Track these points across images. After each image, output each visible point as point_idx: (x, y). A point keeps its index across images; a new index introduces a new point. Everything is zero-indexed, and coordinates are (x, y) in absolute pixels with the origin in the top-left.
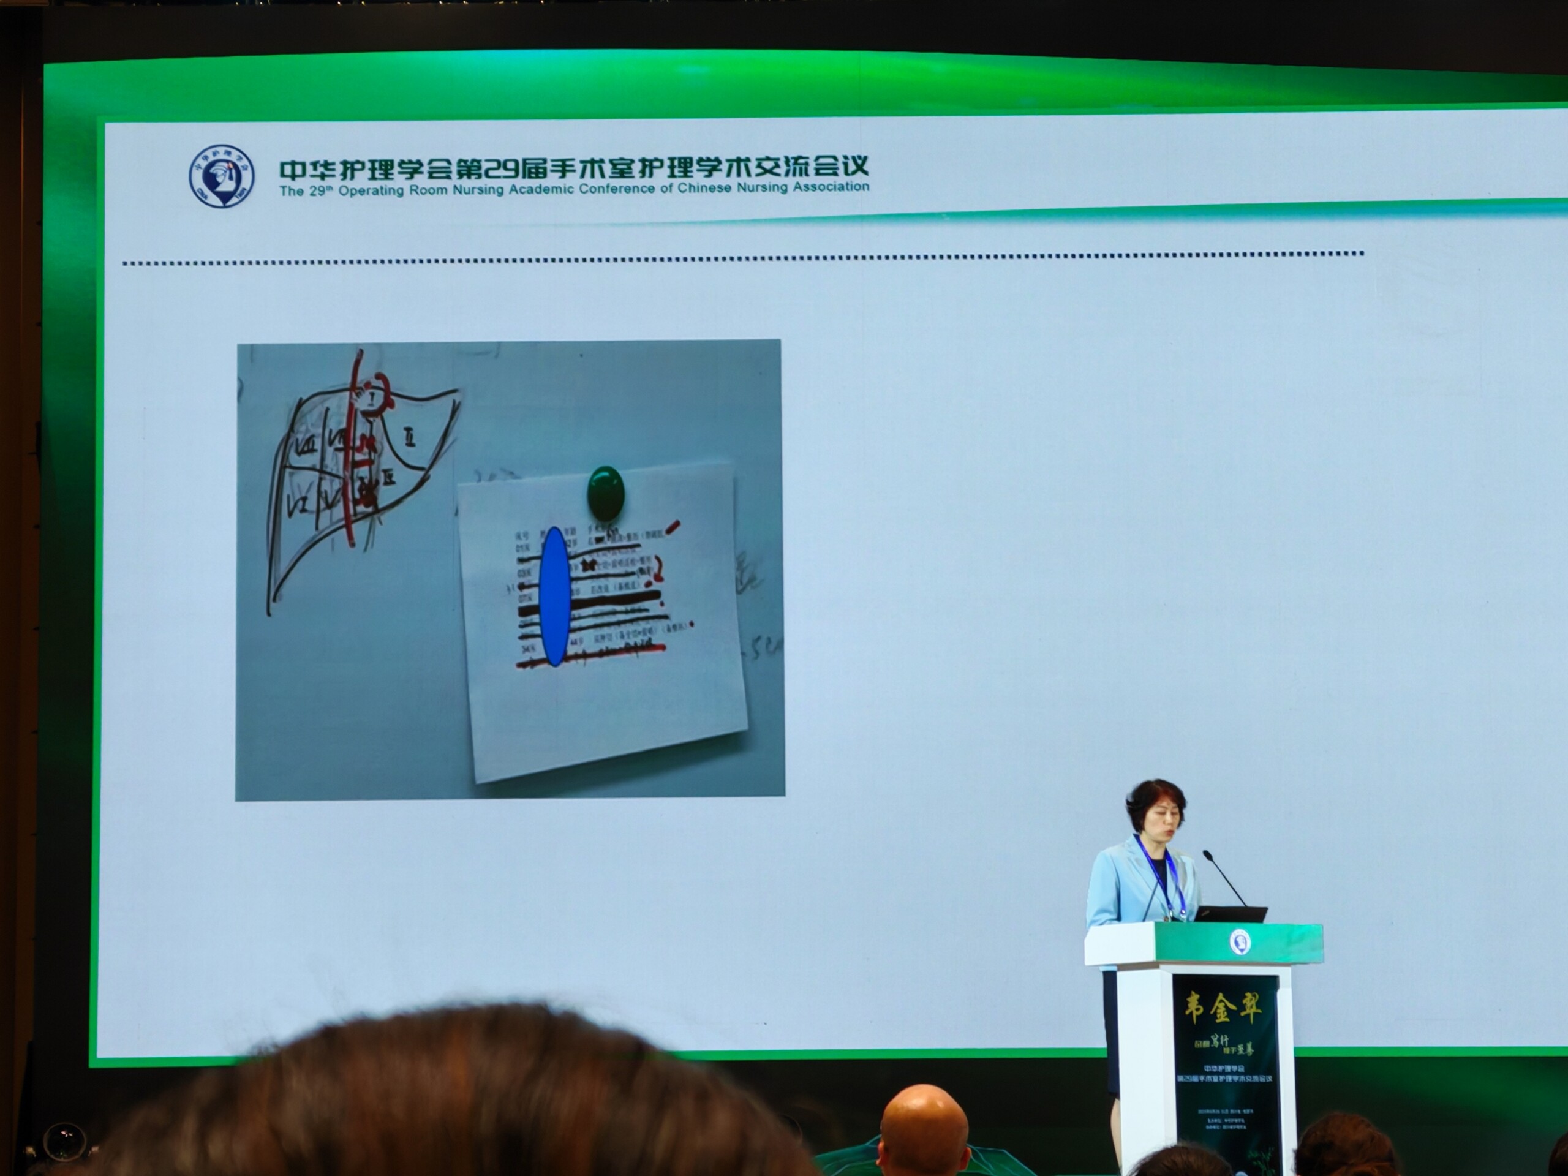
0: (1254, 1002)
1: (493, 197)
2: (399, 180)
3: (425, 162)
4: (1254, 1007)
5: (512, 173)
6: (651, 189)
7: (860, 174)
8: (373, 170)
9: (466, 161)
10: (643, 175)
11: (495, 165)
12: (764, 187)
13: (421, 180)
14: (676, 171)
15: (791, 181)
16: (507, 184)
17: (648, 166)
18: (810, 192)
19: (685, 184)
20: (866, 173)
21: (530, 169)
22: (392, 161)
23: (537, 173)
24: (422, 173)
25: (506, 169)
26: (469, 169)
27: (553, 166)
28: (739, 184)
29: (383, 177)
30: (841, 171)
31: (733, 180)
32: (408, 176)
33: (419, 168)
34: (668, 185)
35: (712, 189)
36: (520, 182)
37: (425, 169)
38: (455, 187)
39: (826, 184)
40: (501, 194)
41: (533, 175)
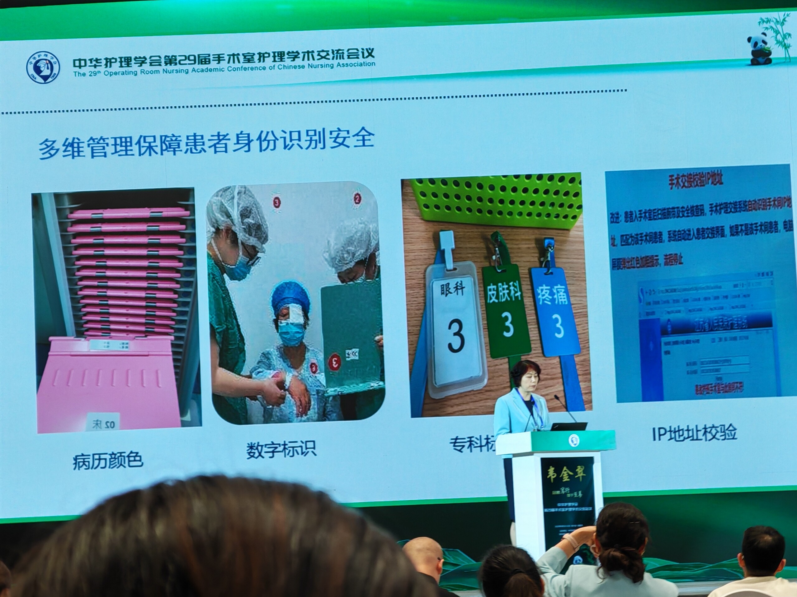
0: (582, 471)
4: (582, 473)
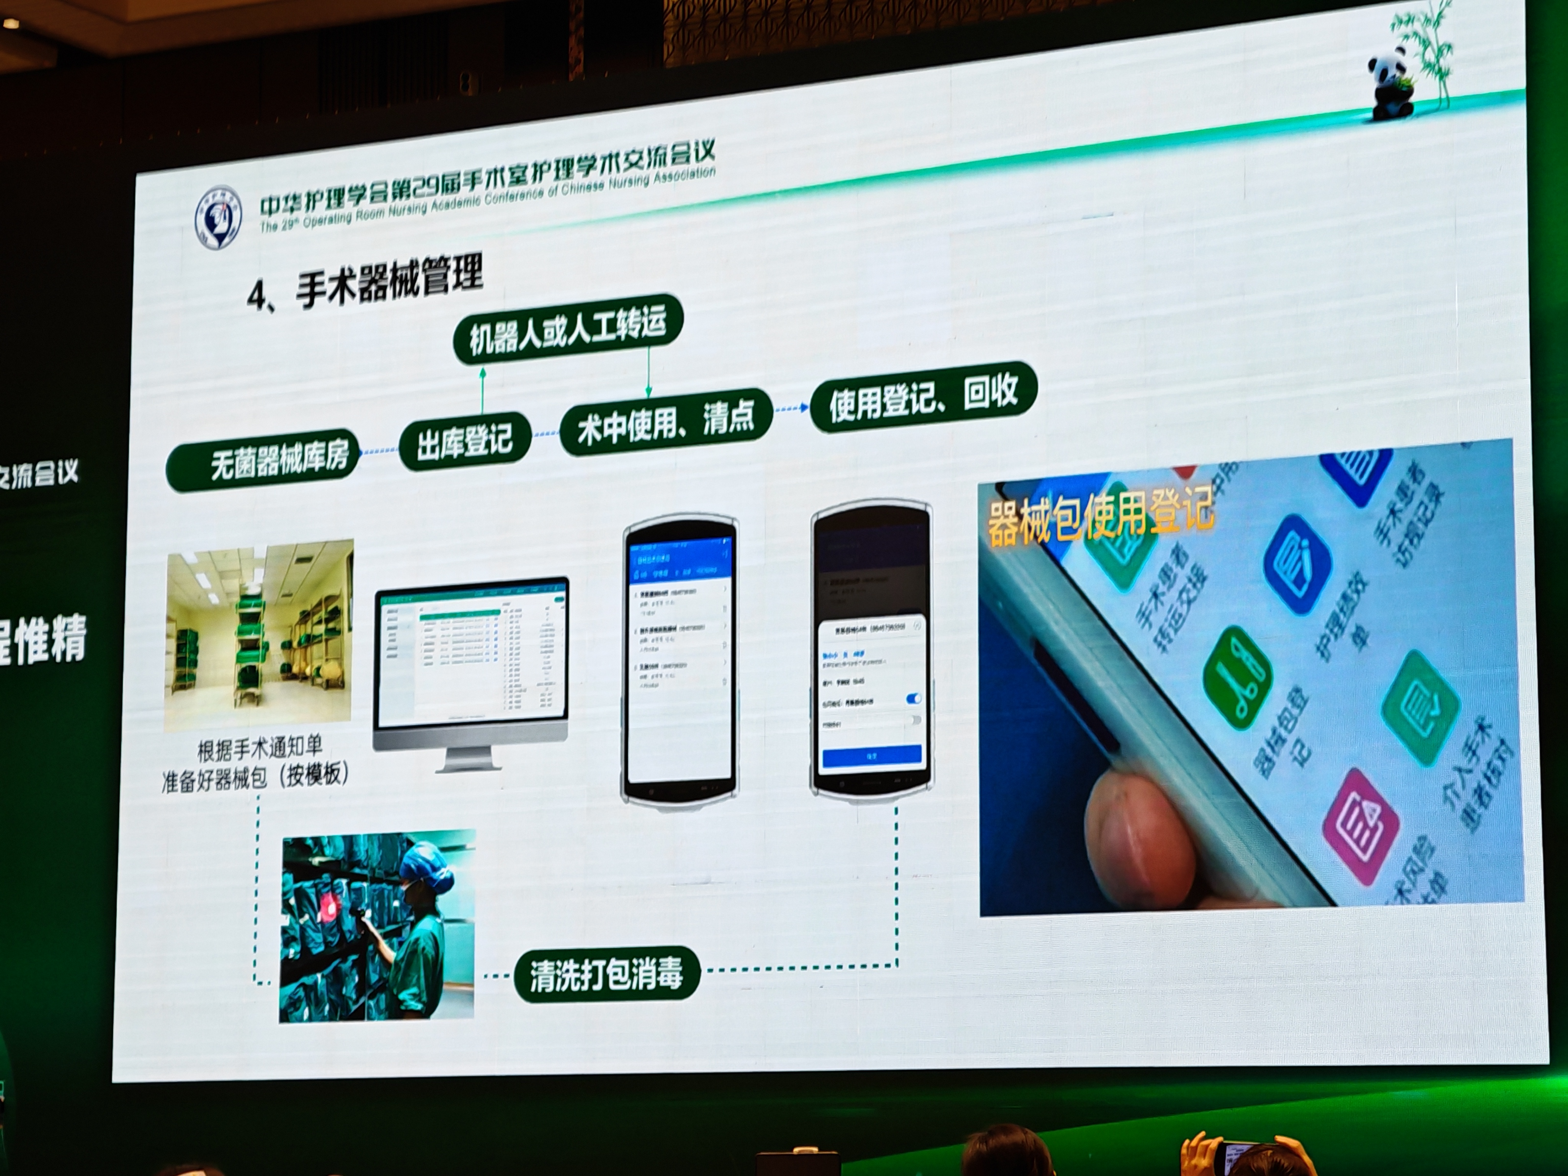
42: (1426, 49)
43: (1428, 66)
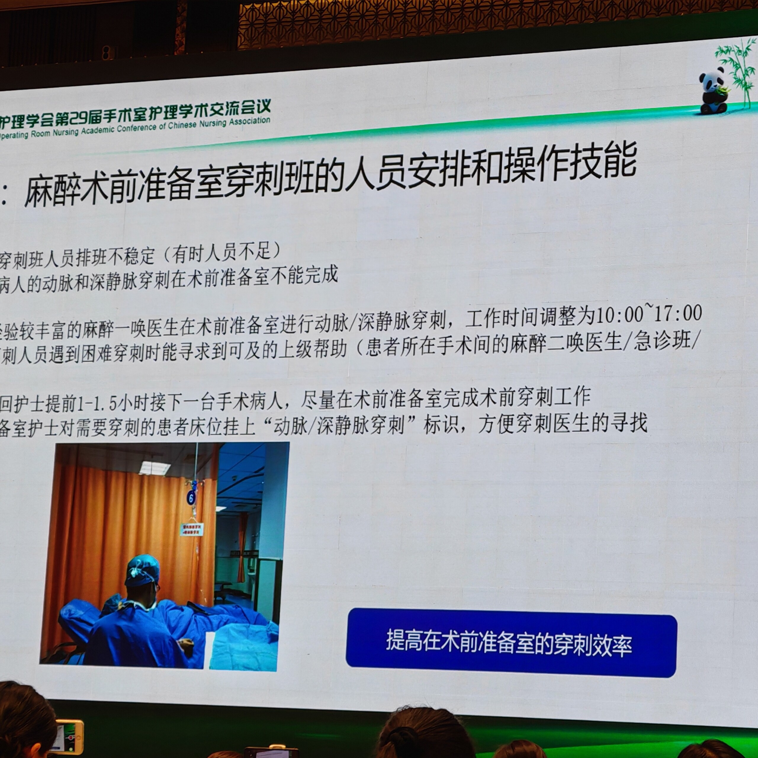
1: (73, 136)
2: (27, 128)
3: (40, 115)
5: (84, 121)
6: (154, 127)
7: (266, 111)
8: (14, 122)
9: (60, 114)
10: (150, 119)
11: (75, 115)
12: (214, 123)
13: (38, 127)
14: (168, 114)
15: (228, 118)
16: (80, 128)
17: (154, 111)
18: (238, 125)
19: (172, 123)
20: (269, 111)
21: (93, 117)
22: (24, 116)
23: (96, 120)
24: (38, 123)
25: (81, 118)
26: (62, 119)
27: (105, 115)
28: (201, 122)
29: (18, 126)
30: (256, 111)
31: (198, 120)
32: (31, 125)
33: (37, 120)
34: (163, 124)
35: (186, 126)
36: (88, 126)
37: (40, 120)
38: (54, 131)
39: (247, 120)
40: (77, 135)
41: (94, 121)
42: (737, 70)
43: (738, 81)
